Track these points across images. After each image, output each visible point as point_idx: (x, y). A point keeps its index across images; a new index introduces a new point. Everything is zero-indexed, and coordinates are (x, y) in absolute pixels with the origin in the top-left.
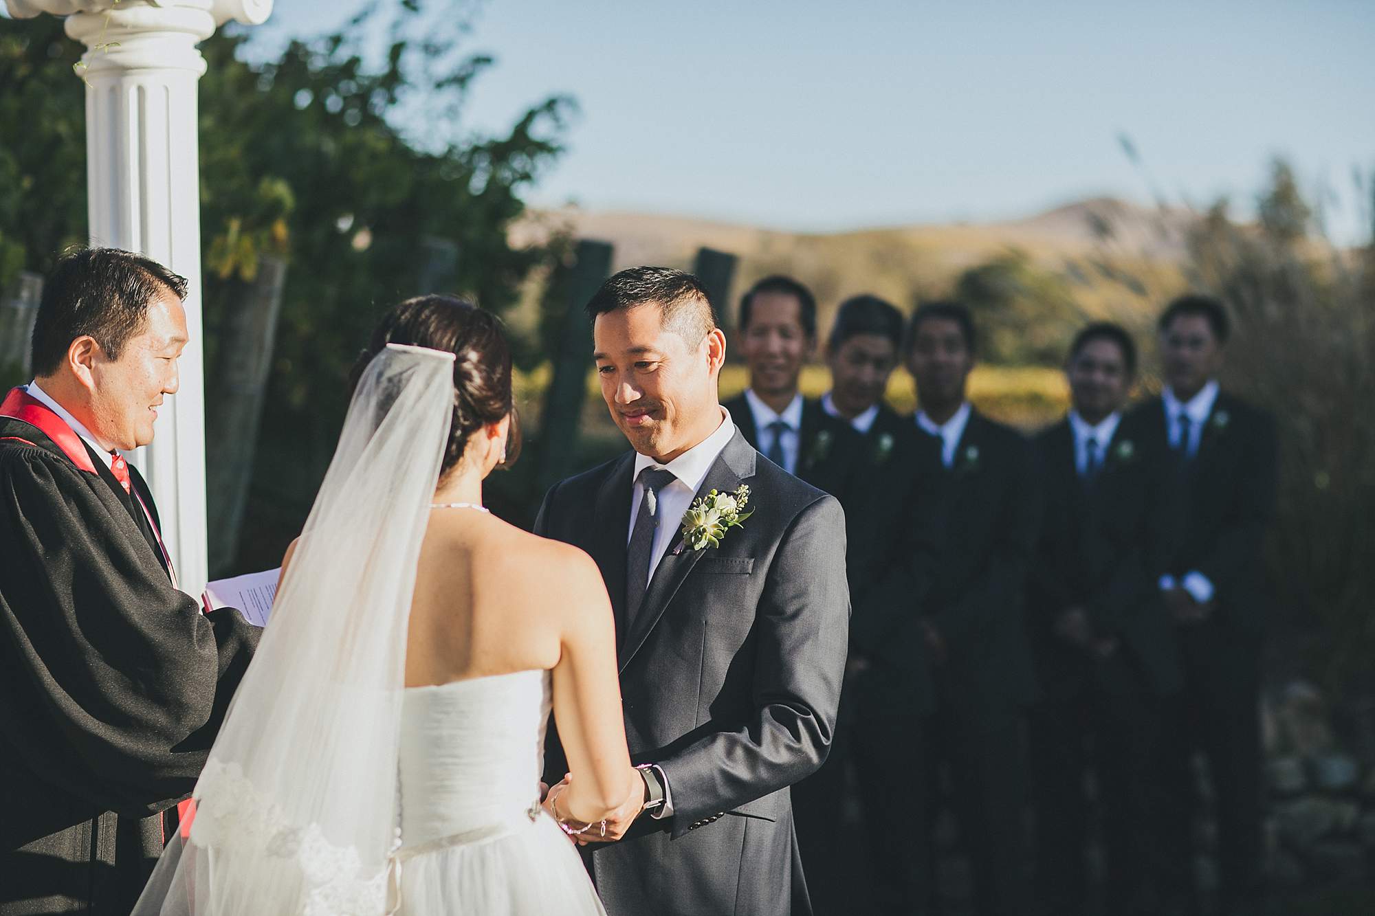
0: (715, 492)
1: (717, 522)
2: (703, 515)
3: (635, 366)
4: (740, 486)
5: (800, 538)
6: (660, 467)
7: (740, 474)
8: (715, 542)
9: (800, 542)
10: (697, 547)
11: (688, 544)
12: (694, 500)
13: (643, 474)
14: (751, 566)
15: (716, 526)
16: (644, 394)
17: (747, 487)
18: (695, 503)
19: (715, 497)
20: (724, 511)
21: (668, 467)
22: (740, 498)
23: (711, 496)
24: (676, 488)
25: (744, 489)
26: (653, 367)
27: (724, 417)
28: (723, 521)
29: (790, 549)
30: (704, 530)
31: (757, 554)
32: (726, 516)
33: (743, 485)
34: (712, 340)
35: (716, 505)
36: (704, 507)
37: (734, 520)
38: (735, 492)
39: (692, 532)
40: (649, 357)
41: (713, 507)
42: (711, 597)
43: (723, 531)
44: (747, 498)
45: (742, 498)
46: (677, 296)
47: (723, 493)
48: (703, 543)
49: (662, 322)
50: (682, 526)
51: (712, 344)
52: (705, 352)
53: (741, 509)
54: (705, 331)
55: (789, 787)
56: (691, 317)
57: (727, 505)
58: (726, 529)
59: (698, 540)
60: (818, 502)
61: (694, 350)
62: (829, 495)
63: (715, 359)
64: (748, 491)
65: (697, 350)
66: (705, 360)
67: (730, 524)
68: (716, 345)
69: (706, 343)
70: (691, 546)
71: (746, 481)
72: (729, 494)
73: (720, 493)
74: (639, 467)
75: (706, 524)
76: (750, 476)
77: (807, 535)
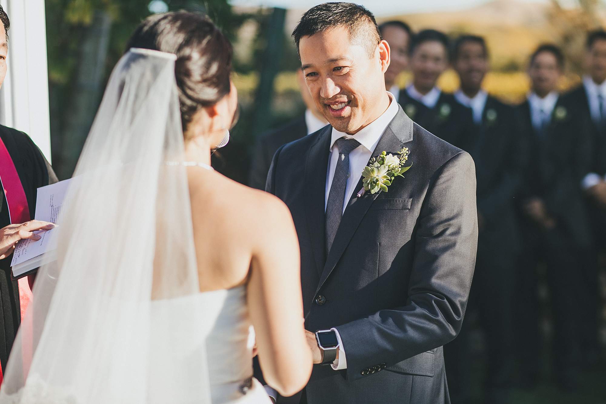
0: (385, 153)
1: (385, 174)
2: (376, 170)
3: (333, 71)
4: (402, 148)
5: (444, 183)
6: (349, 137)
7: (402, 140)
8: (385, 188)
9: (444, 186)
10: (373, 192)
11: (367, 189)
12: (370, 159)
13: (338, 141)
14: (410, 204)
15: (385, 177)
16: (341, 89)
17: (407, 149)
18: (371, 161)
19: (384, 156)
20: (391, 166)
21: (355, 137)
22: (403, 157)
23: (382, 156)
24: (361, 151)
25: (405, 150)
26: (345, 71)
27: (391, 100)
28: (390, 173)
29: (436, 191)
30: (377, 180)
31: (414, 196)
32: (393, 169)
33: (404, 148)
34: (381, 48)
35: (385, 162)
36: (376, 164)
37: (398, 172)
38: (399, 152)
39: (368, 182)
40: (342, 63)
41: (383, 164)
42: (382, 226)
43: (390, 180)
44: (407, 157)
45: (404, 157)
46: (357, 19)
47: (390, 154)
48: (376, 190)
49: (350, 39)
50: (362, 178)
51: (382, 51)
52: (378, 56)
53: (403, 164)
54: (376, 42)
55: (442, 346)
56: (367, 34)
57: (392, 161)
58: (393, 178)
59: (373, 188)
60: (456, 157)
61: (372, 56)
62: (464, 151)
63: (384, 61)
64: (408, 152)
65: (373, 56)
66: (379, 62)
67: (396, 175)
68: (384, 52)
69: (378, 51)
70: (369, 191)
71: (406, 144)
72: (394, 154)
73: (388, 154)
74: (334, 139)
75: (378, 176)
76: (409, 141)
77: (448, 180)
